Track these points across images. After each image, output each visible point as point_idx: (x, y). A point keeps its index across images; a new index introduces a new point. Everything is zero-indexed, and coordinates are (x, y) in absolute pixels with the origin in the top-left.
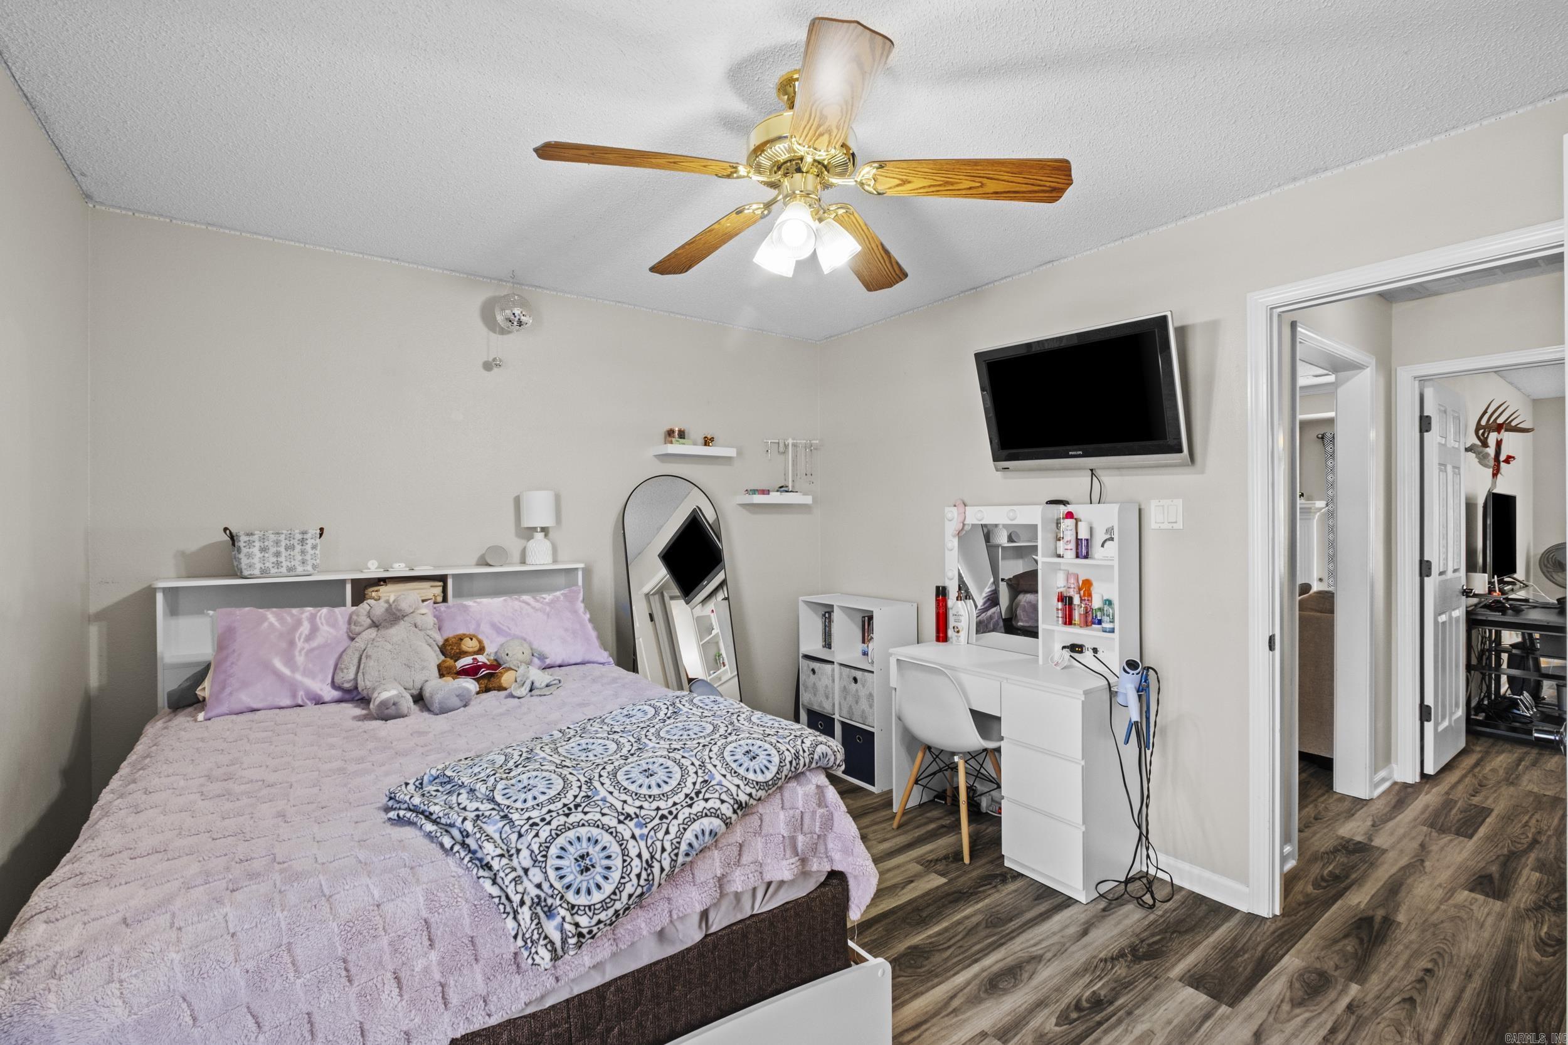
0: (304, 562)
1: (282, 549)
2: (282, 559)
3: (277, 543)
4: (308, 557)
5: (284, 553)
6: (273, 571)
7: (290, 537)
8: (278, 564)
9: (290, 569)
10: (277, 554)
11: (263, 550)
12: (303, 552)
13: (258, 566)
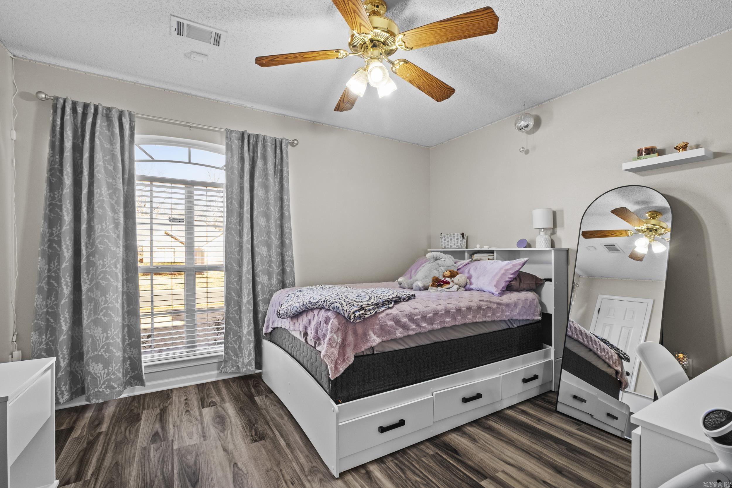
0: (454, 244)
1: (449, 240)
2: (449, 243)
3: (448, 238)
4: (455, 243)
5: (450, 241)
6: (447, 247)
7: (450, 236)
8: (448, 245)
9: (451, 246)
10: (448, 241)
11: (445, 240)
12: (454, 241)
13: (444, 245)
